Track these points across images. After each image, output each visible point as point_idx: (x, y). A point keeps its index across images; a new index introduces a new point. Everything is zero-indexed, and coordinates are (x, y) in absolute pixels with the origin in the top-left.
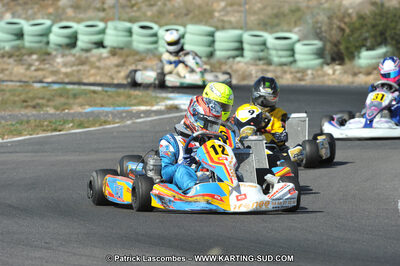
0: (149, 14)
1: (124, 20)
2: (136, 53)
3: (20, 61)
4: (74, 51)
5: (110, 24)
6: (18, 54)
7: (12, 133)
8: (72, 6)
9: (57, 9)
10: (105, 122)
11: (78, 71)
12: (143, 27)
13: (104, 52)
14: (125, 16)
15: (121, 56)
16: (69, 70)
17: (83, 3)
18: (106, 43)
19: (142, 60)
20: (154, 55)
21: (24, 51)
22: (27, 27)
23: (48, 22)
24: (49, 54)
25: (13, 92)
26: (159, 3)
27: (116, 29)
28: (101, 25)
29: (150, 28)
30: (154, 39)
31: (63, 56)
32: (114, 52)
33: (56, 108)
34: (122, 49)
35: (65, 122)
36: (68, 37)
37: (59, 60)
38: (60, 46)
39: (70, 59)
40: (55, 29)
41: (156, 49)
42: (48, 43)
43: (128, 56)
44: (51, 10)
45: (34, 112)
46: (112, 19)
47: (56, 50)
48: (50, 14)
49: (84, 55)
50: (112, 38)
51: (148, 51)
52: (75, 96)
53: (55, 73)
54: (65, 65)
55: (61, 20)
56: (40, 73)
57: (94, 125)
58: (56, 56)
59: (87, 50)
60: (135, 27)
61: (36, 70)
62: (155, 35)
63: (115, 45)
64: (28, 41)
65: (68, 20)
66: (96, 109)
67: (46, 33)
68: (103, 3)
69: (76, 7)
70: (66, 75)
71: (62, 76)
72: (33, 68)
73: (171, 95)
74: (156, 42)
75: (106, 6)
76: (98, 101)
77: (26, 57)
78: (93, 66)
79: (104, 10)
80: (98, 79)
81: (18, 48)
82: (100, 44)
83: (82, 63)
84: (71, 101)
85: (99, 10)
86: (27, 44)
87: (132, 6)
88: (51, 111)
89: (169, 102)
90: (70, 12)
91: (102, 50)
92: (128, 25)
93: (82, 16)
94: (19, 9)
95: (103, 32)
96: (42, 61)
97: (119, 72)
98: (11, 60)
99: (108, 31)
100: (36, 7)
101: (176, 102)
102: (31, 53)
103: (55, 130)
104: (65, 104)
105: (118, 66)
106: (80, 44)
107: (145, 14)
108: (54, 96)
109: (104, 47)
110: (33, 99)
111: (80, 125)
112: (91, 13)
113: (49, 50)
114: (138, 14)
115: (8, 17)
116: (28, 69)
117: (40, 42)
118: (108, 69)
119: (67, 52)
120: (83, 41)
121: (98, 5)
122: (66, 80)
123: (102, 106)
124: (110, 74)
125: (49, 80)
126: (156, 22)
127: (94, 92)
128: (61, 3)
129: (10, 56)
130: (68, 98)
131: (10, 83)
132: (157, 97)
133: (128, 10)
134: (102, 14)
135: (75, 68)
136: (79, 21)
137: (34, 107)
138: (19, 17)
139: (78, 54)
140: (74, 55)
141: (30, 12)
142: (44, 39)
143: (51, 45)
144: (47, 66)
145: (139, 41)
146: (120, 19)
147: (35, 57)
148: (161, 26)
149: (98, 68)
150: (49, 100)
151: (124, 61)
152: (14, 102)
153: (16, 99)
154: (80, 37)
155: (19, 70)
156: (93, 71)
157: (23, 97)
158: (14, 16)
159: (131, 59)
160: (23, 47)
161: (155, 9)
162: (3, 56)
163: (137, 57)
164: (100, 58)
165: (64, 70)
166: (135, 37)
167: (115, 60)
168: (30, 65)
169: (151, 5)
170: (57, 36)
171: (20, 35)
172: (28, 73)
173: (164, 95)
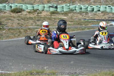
0: (111, 3)
1: (105, 5)
2: (107, 12)
3: (81, 14)
4: (93, 12)
5: (101, 6)
6: (81, 13)
7: (73, 31)
8: (93, 2)
9: (90, 2)
10: (95, 28)
11: (94, 17)
12: (109, 7)
13: (100, 12)
14: (105, 4)
15: (104, 13)
16: (92, 16)
17: (96, 1)
18: (100, 10)
19: (108, 14)
20: (111, 13)
21: (82, 12)
22: (82, 7)
23: (87, 6)
24: (87, 13)
25: (76, 21)
26: (113, 1)
27: (103, 7)
28: (99, 6)
29: (111, 7)
30: (111, 9)
31: (91, 13)
32: (102, 12)
33: (85, 25)
34: (104, 11)
35: (85, 28)
36: (92, 9)
37: (90, 14)
38: (90, 11)
39: (92, 14)
40: (89, 7)
41: (112, 11)
42: (87, 10)
43: (105, 13)
44: (88, 3)
45: (80, 26)
46: (102, 5)
47: (89, 12)
48: (88, 4)
49: (96, 13)
50: (102, 9)
51: (110, 12)
52: (90, 22)
53: (89, 17)
54: (91, 15)
55: (91, 5)
56: (85, 17)
57: (92, 29)
58: (89, 13)
59: (96, 12)
60: (107, 7)
61: (84, 17)
62: (112, 8)
63: (102, 10)
64: (83, 10)
65: (92, 5)
66: (94, 25)
67: (87, 8)
68: (100, 1)
69: (94, 2)
70: (91, 18)
71: (90, 18)
72: (84, 16)
73: (112, 22)
74: (112, 10)
75: (101, 2)
76: (95, 23)
77: (82, 14)
78: (97, 15)
79: (100, 3)
80: (98, 18)
81: (80, 11)
82: (99, 11)
83: (95, 15)
84: (89, 23)
85: (99, 3)
86: (83, 11)
87: (107, 2)
88: (84, 26)
89: (111, 24)
90: (93, 3)
91: (99, 12)
92: (105, 6)
93: (95, 4)
94: (81, 3)
95: (100, 8)
96: (86, 14)
97: (103, 17)
98: (79, 14)
99: (101, 7)
100: (85, 2)
101: (112, 24)
102: (83, 13)
103: (83, 30)
104: (87, 24)
105: (103, 15)
106: (94, 10)
107: (110, 4)
108: (85, 22)
109: (100, 11)
110: (80, 23)
111: (89, 29)
112: (97, 3)
113: (88, 12)
114: (108, 4)
115: (79, 5)
116: (83, 16)
117: (85, 10)
118: (101, 16)
119: (92, 12)
120: (95, 10)
121: (99, 2)
122: (91, 19)
123: (95, 24)
124: (101, 17)
125: (87, 19)
126: (112, 6)
127: (95, 21)
128: (91, 1)
129: (79, 13)
130: (88, 23)
131: (76, 19)
132: (108, 22)
133: (106, 3)
134: (100, 4)
135: (93, 16)
136: (94, 5)
137: (80, 25)
138: (81, 4)
139: (94, 13)
140: (93, 13)
141: (84, 3)
142: (86, 9)
143: (88, 11)
144: (87, 16)
145: (108, 10)
146: (104, 5)
147: (84, 13)
148: (113, 6)
149: (99, 16)
150: (84, 23)
151: (104, 14)
152: (76, 24)
153: (77, 23)
154: (95, 9)
155: (80, 17)
156: (97, 17)
157: (78, 23)
158: (80, 4)
159: (106, 14)
160: (82, 11)
161: (112, 2)
162: (77, 13)
163: (107, 13)
164: (99, 14)
165: (91, 16)
166: (107, 9)
167: (103, 14)
168: (83, 15)
169: (111, 1)
170: (89, 9)
171: (81, 9)
172: (83, 17)
173: (110, 22)
